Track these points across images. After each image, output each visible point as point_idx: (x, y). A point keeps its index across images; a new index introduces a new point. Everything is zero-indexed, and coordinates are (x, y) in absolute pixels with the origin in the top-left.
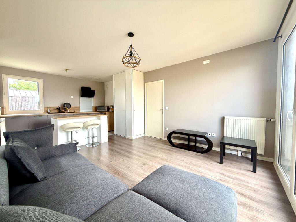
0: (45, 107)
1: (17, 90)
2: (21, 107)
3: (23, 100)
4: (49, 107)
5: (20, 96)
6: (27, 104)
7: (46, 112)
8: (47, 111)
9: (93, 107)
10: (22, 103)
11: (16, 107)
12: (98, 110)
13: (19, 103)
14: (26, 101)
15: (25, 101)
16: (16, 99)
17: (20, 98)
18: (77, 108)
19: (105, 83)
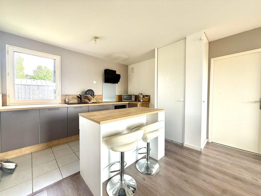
0: (62, 96)
1: (35, 80)
2: (37, 95)
3: (39, 89)
4: (67, 95)
5: (36, 85)
6: (42, 92)
7: (63, 102)
8: (65, 101)
9: (116, 95)
10: (38, 92)
11: (33, 95)
12: (123, 100)
13: (36, 91)
14: (42, 90)
15: (40, 89)
16: (33, 88)
17: (37, 86)
18: (99, 97)
19: (129, 66)
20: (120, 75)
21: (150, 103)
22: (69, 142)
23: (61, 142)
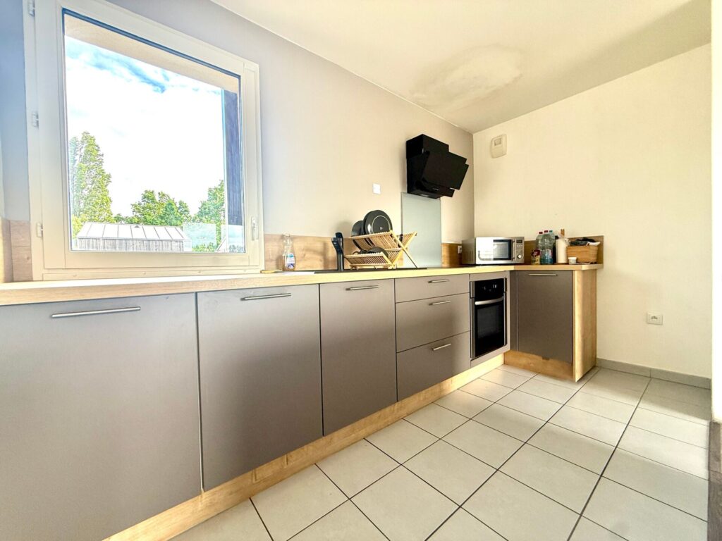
1: (138, 226)
4: (289, 238)
5: (144, 238)
7: (274, 265)
8: (280, 260)
9: (444, 244)
17: (145, 242)
19: (474, 135)
20: (465, 160)
21: (603, 267)
22: (324, 458)
23: (291, 464)
